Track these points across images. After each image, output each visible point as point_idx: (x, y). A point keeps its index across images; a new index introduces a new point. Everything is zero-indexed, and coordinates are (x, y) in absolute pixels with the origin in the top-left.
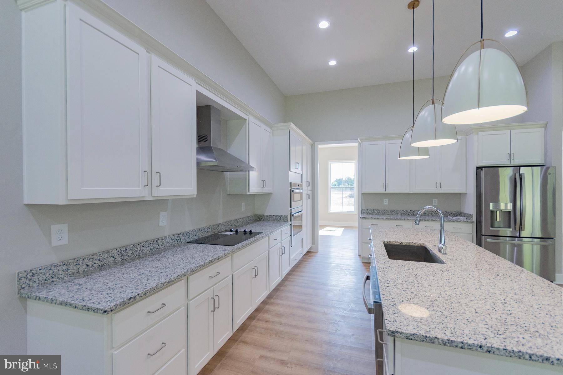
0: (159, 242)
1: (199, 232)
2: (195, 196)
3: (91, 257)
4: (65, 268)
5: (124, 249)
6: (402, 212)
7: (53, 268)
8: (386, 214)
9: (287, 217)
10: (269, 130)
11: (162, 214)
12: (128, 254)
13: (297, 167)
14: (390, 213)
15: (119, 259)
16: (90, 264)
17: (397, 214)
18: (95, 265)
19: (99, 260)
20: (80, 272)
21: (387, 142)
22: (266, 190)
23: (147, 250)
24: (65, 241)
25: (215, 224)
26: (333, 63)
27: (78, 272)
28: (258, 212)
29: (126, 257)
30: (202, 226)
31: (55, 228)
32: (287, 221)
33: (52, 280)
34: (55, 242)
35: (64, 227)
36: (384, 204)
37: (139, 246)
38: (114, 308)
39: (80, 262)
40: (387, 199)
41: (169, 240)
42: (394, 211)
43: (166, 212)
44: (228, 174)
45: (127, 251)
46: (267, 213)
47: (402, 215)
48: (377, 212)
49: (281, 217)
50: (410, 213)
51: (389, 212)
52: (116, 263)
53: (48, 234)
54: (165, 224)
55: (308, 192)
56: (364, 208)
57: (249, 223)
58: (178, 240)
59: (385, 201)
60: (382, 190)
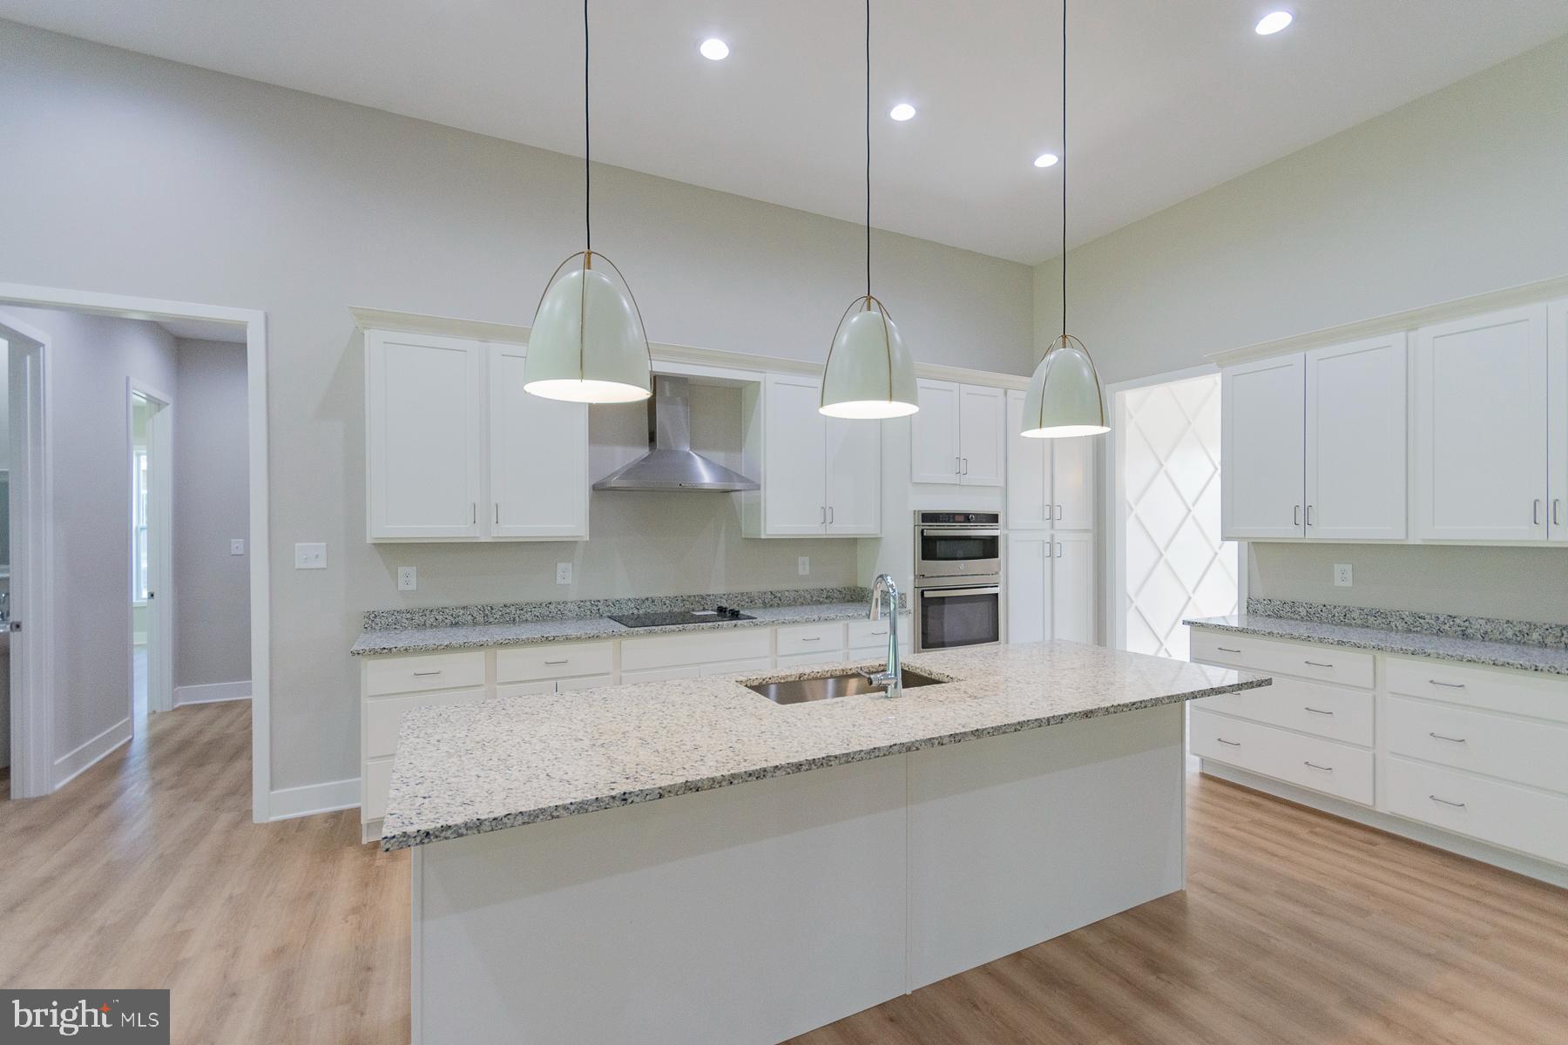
0: (552, 607)
2: (588, 538)
3: (442, 610)
4: (409, 616)
5: (489, 608)
6: (1410, 620)
7: (396, 614)
8: (1341, 623)
11: (561, 566)
12: (495, 616)
13: (959, 471)
14: (1359, 622)
15: (480, 619)
16: (440, 618)
17: (1389, 628)
18: (447, 621)
19: (452, 615)
20: (428, 625)
21: (1313, 354)
22: (842, 529)
23: (528, 616)
24: (413, 586)
27: (424, 625)
28: (862, 583)
29: (491, 620)
31: (401, 570)
33: (394, 627)
34: (402, 587)
35: (412, 571)
36: (1338, 582)
37: (513, 609)
38: (361, 652)
39: (427, 613)
40: (1349, 568)
42: (1377, 614)
43: (569, 562)
45: (494, 611)
47: (1410, 631)
48: (1304, 613)
50: (1446, 627)
51: (1355, 615)
52: (475, 624)
53: (395, 576)
54: (568, 581)
55: (1052, 536)
56: (1259, 594)
57: (821, 603)
58: (592, 610)
59: (1343, 576)
60: (1291, 533)
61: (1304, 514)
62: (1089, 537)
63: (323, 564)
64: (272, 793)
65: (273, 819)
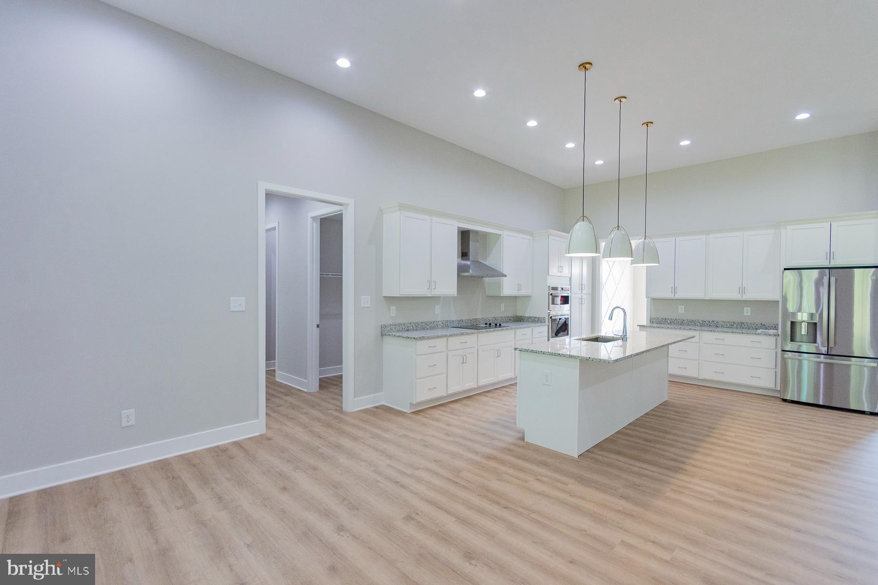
0: (435, 323)
1: (461, 322)
2: (456, 296)
6: (701, 323)
7: (391, 326)
8: (681, 325)
9: (544, 318)
10: (528, 237)
11: (436, 306)
13: (560, 271)
14: (686, 324)
15: (415, 328)
16: (404, 327)
17: (695, 325)
19: (407, 327)
22: (523, 292)
23: (429, 327)
24: (395, 314)
25: (474, 318)
26: (599, 162)
27: (399, 330)
28: (519, 314)
29: (418, 328)
30: (464, 318)
31: (391, 309)
32: (545, 322)
33: (390, 331)
34: (392, 314)
35: (395, 309)
37: (424, 324)
39: (400, 325)
40: (683, 307)
41: (440, 323)
42: (692, 321)
43: (439, 305)
44: (487, 279)
45: (419, 325)
46: (527, 315)
47: (701, 326)
48: (669, 322)
49: (539, 318)
51: (685, 322)
53: (389, 311)
54: (438, 314)
55: (582, 296)
56: (654, 316)
57: (508, 322)
58: (447, 325)
59: (681, 309)
60: (670, 295)
61: (674, 290)
62: (590, 296)
63: (369, 305)
64: (355, 399)
65: (355, 410)
